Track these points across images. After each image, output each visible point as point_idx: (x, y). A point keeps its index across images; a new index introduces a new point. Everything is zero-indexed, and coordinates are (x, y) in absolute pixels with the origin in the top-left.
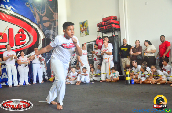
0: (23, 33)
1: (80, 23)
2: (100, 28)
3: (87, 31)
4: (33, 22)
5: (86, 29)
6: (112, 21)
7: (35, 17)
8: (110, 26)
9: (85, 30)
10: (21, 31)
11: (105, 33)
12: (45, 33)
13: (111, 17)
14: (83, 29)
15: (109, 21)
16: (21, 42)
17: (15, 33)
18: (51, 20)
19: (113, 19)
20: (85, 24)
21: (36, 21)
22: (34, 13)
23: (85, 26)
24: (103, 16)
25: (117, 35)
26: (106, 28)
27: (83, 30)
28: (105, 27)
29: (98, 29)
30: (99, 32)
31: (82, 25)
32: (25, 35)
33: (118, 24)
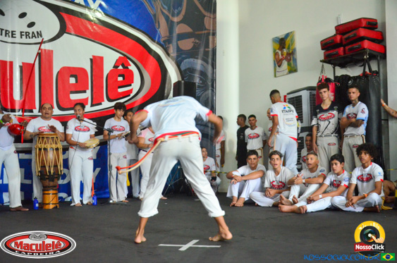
0: (126, 67)
1: (275, 40)
2: (329, 52)
3: (292, 62)
4: (153, 40)
5: (291, 56)
6: (362, 32)
7: (157, 25)
8: (356, 46)
9: (286, 59)
10: (122, 62)
11: (343, 66)
12: (183, 67)
13: (359, 20)
14: (280, 57)
15: (354, 32)
17: (108, 67)
18: (197, 33)
19: (364, 28)
20: (288, 42)
21: (159, 37)
22: (155, 16)
23: (287, 46)
24: (337, 19)
25: (377, 73)
26: (345, 53)
27: (282, 60)
28: (342, 48)
29: (321, 54)
30: (325, 64)
32: (131, 73)
33: (381, 40)
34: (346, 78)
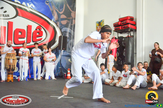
0: (40, 30)
1: (97, 22)
2: (116, 28)
4: (51, 20)
6: (128, 21)
7: (53, 15)
8: (126, 26)
10: (39, 28)
11: (121, 33)
12: (62, 31)
13: (127, 17)
14: (99, 29)
15: (125, 21)
16: (37, 38)
17: (33, 30)
18: (68, 18)
19: (129, 20)
20: (102, 23)
21: (54, 19)
22: (52, 11)
24: (120, 16)
25: (133, 36)
26: (122, 29)
28: (121, 27)
29: (113, 28)
30: (115, 32)
31: (98, 24)
32: (42, 32)
33: (135, 24)
34: (122, 37)
